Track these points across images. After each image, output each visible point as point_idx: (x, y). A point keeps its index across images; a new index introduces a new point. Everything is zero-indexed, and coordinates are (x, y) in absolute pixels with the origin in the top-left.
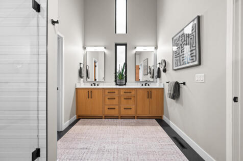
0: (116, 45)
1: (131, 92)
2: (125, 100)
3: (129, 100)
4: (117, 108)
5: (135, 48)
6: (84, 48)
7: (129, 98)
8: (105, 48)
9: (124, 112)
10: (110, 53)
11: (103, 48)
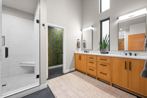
0: (101, 22)
1: (106, 60)
2: (101, 66)
3: (105, 67)
4: (95, 70)
5: (118, 18)
6: (81, 30)
7: (105, 64)
8: (92, 27)
9: (100, 76)
10: (96, 30)
11: (91, 27)
